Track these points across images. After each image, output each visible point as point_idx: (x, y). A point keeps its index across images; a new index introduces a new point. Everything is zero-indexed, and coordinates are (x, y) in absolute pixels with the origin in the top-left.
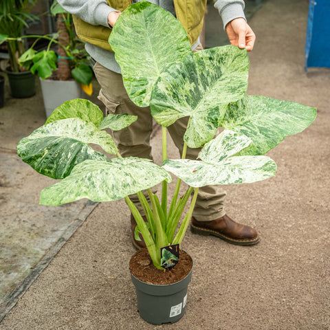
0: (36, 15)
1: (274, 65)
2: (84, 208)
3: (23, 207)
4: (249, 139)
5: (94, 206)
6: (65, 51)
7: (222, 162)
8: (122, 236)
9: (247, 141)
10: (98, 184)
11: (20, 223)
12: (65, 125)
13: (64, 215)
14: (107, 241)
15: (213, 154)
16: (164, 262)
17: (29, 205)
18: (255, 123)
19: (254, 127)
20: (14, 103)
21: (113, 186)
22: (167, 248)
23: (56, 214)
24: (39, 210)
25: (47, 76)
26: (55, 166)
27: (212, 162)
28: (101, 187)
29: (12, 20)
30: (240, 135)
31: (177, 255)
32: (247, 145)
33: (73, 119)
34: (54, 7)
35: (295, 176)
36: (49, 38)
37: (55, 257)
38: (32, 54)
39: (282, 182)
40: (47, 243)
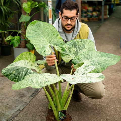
0: (13, 23)
1: (108, 45)
2: (28, 98)
3: (4, 97)
4: (94, 67)
5: (32, 98)
6: (24, 37)
7: (83, 75)
8: (44, 109)
9: (93, 68)
10: (35, 82)
11: (2, 103)
12: (21, 63)
13: (20, 100)
14: (37, 111)
15: (80, 72)
16: (60, 117)
17: (6, 97)
18: (96, 61)
19: (96, 63)
20: (2, 57)
21: (41, 82)
22: (61, 111)
23: (17, 100)
24: (10, 98)
25: (16, 46)
26: (18, 77)
27: (79, 75)
28: (36, 83)
29: (4, 24)
30: (91, 65)
31: (65, 114)
32: (93, 69)
33: (24, 60)
34: (20, 19)
35: (115, 88)
36: (18, 32)
37: (16, 117)
38: (10, 38)
39: (110, 90)
40: (13, 112)
